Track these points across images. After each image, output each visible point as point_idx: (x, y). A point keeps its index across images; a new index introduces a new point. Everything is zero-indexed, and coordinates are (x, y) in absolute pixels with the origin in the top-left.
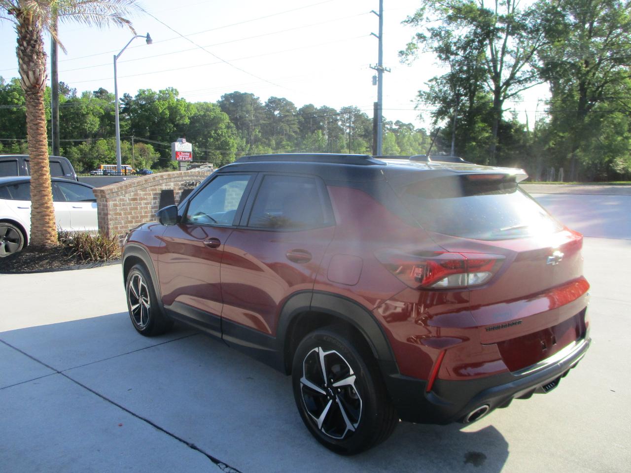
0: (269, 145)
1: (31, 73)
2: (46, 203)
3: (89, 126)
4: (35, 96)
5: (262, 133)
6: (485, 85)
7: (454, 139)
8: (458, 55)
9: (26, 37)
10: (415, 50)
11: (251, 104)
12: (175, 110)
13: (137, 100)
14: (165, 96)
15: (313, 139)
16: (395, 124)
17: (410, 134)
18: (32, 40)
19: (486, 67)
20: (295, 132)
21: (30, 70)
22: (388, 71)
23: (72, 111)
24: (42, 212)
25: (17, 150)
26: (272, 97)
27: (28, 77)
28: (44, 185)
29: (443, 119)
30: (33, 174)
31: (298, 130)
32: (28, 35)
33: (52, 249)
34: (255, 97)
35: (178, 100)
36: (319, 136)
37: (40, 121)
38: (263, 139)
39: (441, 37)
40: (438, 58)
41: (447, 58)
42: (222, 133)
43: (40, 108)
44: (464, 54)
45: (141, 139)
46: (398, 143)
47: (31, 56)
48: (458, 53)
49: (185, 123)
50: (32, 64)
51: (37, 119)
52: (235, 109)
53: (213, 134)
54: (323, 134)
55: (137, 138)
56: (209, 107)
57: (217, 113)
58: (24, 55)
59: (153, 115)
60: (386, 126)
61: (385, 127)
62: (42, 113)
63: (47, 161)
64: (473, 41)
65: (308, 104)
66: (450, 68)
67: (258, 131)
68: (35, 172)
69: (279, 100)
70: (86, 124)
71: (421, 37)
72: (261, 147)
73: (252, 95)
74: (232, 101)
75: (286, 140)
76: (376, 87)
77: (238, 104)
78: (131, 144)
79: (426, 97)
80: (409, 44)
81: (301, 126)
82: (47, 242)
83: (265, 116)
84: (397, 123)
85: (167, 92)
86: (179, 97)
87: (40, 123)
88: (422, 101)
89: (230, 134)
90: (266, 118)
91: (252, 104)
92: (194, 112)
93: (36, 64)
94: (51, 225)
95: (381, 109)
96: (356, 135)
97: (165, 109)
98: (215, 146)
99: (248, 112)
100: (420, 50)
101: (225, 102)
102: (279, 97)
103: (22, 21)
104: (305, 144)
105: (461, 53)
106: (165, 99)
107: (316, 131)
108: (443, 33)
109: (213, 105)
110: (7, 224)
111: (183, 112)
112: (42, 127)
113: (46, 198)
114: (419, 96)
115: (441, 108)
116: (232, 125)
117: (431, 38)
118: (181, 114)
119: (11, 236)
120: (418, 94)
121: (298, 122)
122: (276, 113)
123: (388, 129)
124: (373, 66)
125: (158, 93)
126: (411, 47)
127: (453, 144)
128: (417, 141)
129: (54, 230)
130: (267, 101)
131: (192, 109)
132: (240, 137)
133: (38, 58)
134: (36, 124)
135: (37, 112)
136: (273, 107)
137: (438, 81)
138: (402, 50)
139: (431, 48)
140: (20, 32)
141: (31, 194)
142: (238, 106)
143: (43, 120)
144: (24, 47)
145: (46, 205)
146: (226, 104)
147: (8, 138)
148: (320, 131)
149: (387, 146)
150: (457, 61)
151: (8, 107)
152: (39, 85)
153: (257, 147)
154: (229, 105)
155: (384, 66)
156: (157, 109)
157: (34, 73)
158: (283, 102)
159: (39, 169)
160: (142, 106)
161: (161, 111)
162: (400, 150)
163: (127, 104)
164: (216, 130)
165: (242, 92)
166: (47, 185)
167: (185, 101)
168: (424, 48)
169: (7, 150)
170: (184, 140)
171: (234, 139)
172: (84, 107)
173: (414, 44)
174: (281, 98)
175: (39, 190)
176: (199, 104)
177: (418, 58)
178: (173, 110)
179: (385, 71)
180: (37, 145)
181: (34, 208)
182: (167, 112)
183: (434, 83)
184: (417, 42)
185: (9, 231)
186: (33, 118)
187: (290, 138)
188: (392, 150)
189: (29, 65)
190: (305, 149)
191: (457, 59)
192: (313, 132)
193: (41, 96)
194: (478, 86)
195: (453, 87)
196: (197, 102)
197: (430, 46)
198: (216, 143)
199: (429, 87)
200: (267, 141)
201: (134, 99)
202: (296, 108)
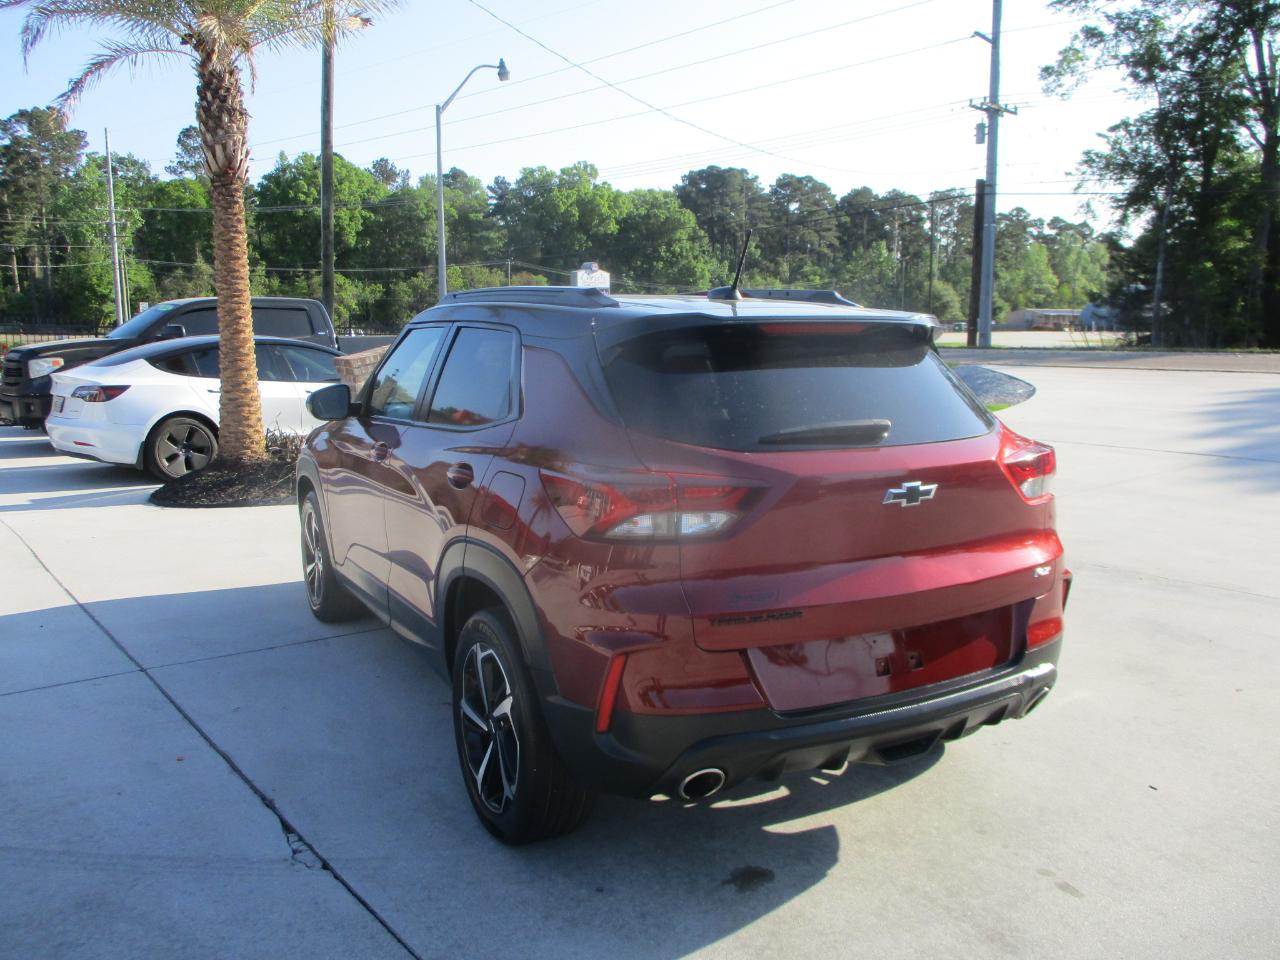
0: (776, 274)
1: (218, 149)
2: (245, 383)
3: (430, 240)
4: (226, 189)
5: (763, 250)
6: (1240, 134)
7: (1162, 256)
8: (1178, 69)
9: (211, 83)
10: (1079, 63)
11: (741, 191)
12: (590, 207)
13: (520, 188)
14: (573, 177)
15: (869, 260)
16: (1049, 225)
17: (1083, 247)
18: (221, 88)
19: (1246, 93)
20: (830, 246)
21: (217, 143)
22: (1012, 112)
23: (400, 214)
24: (237, 399)
25: (303, 288)
26: (785, 175)
27: (214, 156)
28: (241, 350)
29: (1138, 211)
30: (223, 331)
31: (836, 243)
32: (215, 81)
33: (252, 465)
34: (750, 176)
35: (595, 186)
36: (880, 254)
37: (236, 235)
38: (765, 262)
39: (1138, 32)
40: (1130, 79)
41: (1151, 78)
42: (682, 252)
43: (236, 211)
44: (1190, 67)
45: (526, 265)
46: (1054, 267)
47: (220, 118)
48: (1178, 65)
49: (609, 232)
50: (221, 132)
51: (230, 231)
52: (708, 201)
53: (663, 254)
54: (890, 250)
55: (519, 264)
56: (656, 199)
57: (672, 209)
58: (207, 116)
59: (548, 218)
60: (1030, 229)
61: (1026, 232)
62: (239, 221)
63: (247, 307)
64: (1213, 38)
65: (859, 187)
66: (1157, 100)
67: (754, 245)
68: (227, 326)
69: (800, 180)
70: (424, 238)
71: (1092, 34)
72: (758, 278)
73: (743, 171)
74: (704, 186)
75: (812, 262)
76: (984, 147)
77: (715, 192)
78: (507, 276)
79: (1101, 165)
80: (1066, 51)
81: (844, 235)
82: (244, 454)
83: (769, 214)
84: (1055, 222)
85: (575, 171)
86: (599, 181)
87: (235, 238)
88: (1093, 173)
89: (696, 253)
90: (772, 217)
91: (742, 189)
92: (626, 209)
93: (228, 133)
94: (252, 422)
95: (993, 194)
96: (962, 250)
97: (571, 205)
98: (667, 276)
99: (733, 207)
100: (1091, 63)
101: (689, 189)
102: (799, 174)
103: (204, 55)
104: (849, 271)
105: (1184, 65)
106: (571, 185)
107: (874, 244)
108: (1142, 24)
109: (666, 195)
110: (188, 420)
111: (605, 210)
112: (238, 245)
113: (245, 373)
114: (1086, 162)
115: (1137, 188)
116: (702, 233)
117: (1116, 35)
118: (602, 215)
119: (196, 441)
120: (1084, 158)
121: (837, 226)
122: (794, 207)
123: (1032, 236)
124: (977, 103)
125: (558, 173)
126: (1070, 57)
127: (1160, 266)
128: (1098, 261)
129: (257, 431)
130: (774, 183)
131: (624, 203)
132: (718, 259)
133: (231, 121)
134: (228, 241)
135: (229, 219)
136: (784, 196)
137: (1131, 128)
138: (1048, 64)
139: (1115, 57)
140: (201, 75)
141: (221, 366)
142: (714, 196)
143: (240, 233)
144: (208, 102)
145: (243, 387)
146: (691, 192)
147: (288, 267)
148: (884, 244)
149: (1030, 274)
150: (1174, 85)
151: (289, 208)
152: (233, 169)
153: (751, 277)
154: (697, 194)
155: (1002, 102)
156: (556, 207)
157: (224, 147)
158: (806, 185)
159: (232, 320)
160: (528, 201)
161: (563, 209)
162: (1057, 281)
163: (500, 198)
164: (669, 245)
165: (724, 166)
166: (245, 351)
167: (609, 189)
168: (1099, 59)
169: (287, 289)
170: (595, 266)
171: (706, 263)
172: (422, 205)
173: (1077, 51)
174: (804, 176)
175: (231, 359)
176: (636, 193)
177: (1086, 81)
178: (587, 207)
179: (1005, 114)
180: (229, 278)
181: (225, 391)
182: (575, 212)
183: (1122, 133)
184: (1084, 47)
185: (192, 433)
186: (222, 229)
187: (820, 259)
188: (1040, 282)
189: (216, 134)
190: (851, 281)
191: (1173, 79)
192: (868, 246)
193: (237, 190)
194: (1224, 136)
195: (1166, 140)
196: (633, 190)
197: (1113, 54)
198: (670, 271)
199: (1108, 142)
200: (772, 266)
201: (513, 186)
202: (834, 196)
